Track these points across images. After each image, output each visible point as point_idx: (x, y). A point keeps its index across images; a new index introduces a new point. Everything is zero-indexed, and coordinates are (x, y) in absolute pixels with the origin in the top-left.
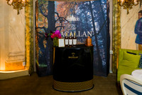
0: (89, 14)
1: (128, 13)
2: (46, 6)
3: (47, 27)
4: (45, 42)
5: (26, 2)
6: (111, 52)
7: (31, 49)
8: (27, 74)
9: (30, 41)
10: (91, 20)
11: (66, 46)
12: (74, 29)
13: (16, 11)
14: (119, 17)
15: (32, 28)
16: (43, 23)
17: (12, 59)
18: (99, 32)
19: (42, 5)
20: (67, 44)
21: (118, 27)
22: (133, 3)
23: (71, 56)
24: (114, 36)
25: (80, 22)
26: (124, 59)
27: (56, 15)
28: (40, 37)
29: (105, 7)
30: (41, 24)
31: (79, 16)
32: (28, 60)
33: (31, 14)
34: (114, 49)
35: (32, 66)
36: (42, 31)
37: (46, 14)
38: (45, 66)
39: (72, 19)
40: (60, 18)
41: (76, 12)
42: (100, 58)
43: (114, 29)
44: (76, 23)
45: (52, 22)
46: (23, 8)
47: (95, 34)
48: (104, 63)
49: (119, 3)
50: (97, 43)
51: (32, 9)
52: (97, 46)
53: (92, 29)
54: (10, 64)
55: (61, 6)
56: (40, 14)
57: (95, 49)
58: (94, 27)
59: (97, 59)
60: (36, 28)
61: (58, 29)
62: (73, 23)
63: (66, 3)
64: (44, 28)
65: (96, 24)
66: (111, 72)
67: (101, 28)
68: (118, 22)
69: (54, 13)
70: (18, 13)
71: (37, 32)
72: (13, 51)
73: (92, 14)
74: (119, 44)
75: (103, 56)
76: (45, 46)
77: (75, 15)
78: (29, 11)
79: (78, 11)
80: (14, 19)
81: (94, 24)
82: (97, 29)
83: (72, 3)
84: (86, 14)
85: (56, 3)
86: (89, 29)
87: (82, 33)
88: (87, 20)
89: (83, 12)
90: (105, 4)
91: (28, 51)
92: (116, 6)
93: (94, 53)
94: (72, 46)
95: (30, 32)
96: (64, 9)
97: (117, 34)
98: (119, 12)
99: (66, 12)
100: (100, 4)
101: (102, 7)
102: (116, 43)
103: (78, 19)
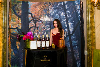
0: (63, 14)
2: (20, 6)
3: (20, 27)
6: (86, 53)
7: (4, 50)
9: (4, 42)
10: (65, 20)
12: (48, 29)
14: (93, 17)
15: (5, 28)
18: (73, 32)
19: (16, 5)
21: (93, 28)
24: (89, 36)
26: (98, 60)
27: (30, 15)
28: (13, 38)
29: (79, 7)
30: (14, 25)
33: (5, 15)
34: (88, 50)
36: (16, 31)
37: (20, 14)
39: (46, 19)
40: (34, 18)
41: (50, 12)
42: (74, 59)
43: (88, 29)
45: (26, 22)
48: (79, 64)
49: (93, 3)
50: (71, 43)
51: (6, 10)
52: (72, 47)
53: (67, 30)
55: (35, 6)
56: (14, 14)
57: (70, 50)
58: (68, 27)
59: (72, 60)
60: (10, 29)
61: (32, 29)
62: (47, 23)
63: (40, 4)
64: (17, 28)
65: (70, 24)
67: (75, 29)
69: (28, 13)
71: (10, 33)
73: (66, 14)
74: (94, 44)
75: (78, 57)
76: (18, 47)
77: (49, 15)
78: (3, 11)
79: (52, 11)
81: (68, 25)
82: (71, 30)
83: (46, 3)
84: (60, 14)
85: (31, 3)
89: (57, 12)
90: (78, 4)
91: (1, 53)
92: (90, 6)
93: (69, 55)
95: (4, 33)
96: (39, 9)
97: (92, 35)
98: (92, 12)
99: (40, 13)
100: (75, 4)
101: (76, 7)
102: (91, 43)
103: (52, 19)
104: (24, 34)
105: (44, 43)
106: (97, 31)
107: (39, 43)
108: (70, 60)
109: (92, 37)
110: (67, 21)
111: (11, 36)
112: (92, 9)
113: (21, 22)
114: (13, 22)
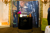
0: (31, 5)
1: (45, 5)
2: (16, 3)
3: (16, 10)
4: (16, 15)
5: (9, 1)
7: (11, 18)
8: (9, 26)
9: (11, 15)
11: (23, 17)
12: (26, 11)
13: (6, 4)
14: (42, 7)
15: (11, 10)
16: (15, 9)
17: (4, 21)
18: (35, 12)
20: (23, 16)
21: (42, 10)
22: (47, 2)
23: (24, 20)
24: (40, 13)
25: (28, 8)
26: (44, 22)
28: (14, 13)
29: (37, 3)
30: (14, 9)
31: (28, 6)
32: (10, 22)
33: (11, 6)
34: (40, 18)
35: (11, 24)
36: (15, 11)
37: (16, 6)
38: (16, 24)
40: (21, 7)
42: (35, 21)
43: (40, 11)
44: (27, 9)
45: (18, 8)
46: (8, 3)
47: (34, 13)
48: (37, 23)
50: (34, 16)
51: (11, 4)
53: (33, 11)
54: (3, 23)
55: (22, 3)
56: (14, 5)
57: (33, 18)
58: (33, 10)
60: (13, 10)
62: (26, 9)
64: (15, 10)
65: (34, 9)
66: (39, 26)
68: (42, 8)
69: (19, 5)
70: (6, 5)
71: (13, 12)
72: (4, 18)
73: (32, 6)
74: (42, 16)
76: (16, 17)
77: (26, 6)
78: (10, 5)
79: (27, 4)
80: (5, 7)
81: (33, 9)
82: (34, 11)
83: (25, 2)
85: (20, 2)
86: (31, 11)
87: (29, 12)
88: (31, 8)
90: (37, 2)
91: (10, 19)
92: (41, 3)
93: (33, 20)
94: (25, 17)
95: (11, 12)
96: (23, 4)
97: (41, 13)
98: (42, 5)
99: (23, 5)
100: (36, 2)
101: (36, 3)
102: (41, 16)
103: (27, 7)
104: (18, 12)
105: (24, 15)
106: (43, 12)
107: (23, 15)
108: (33, 21)
109: (42, 14)
110: (33, 8)
111: (13, 13)
112: (42, 4)
113: (16, 8)
114: (14, 8)
